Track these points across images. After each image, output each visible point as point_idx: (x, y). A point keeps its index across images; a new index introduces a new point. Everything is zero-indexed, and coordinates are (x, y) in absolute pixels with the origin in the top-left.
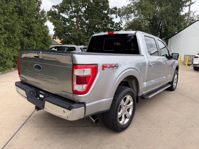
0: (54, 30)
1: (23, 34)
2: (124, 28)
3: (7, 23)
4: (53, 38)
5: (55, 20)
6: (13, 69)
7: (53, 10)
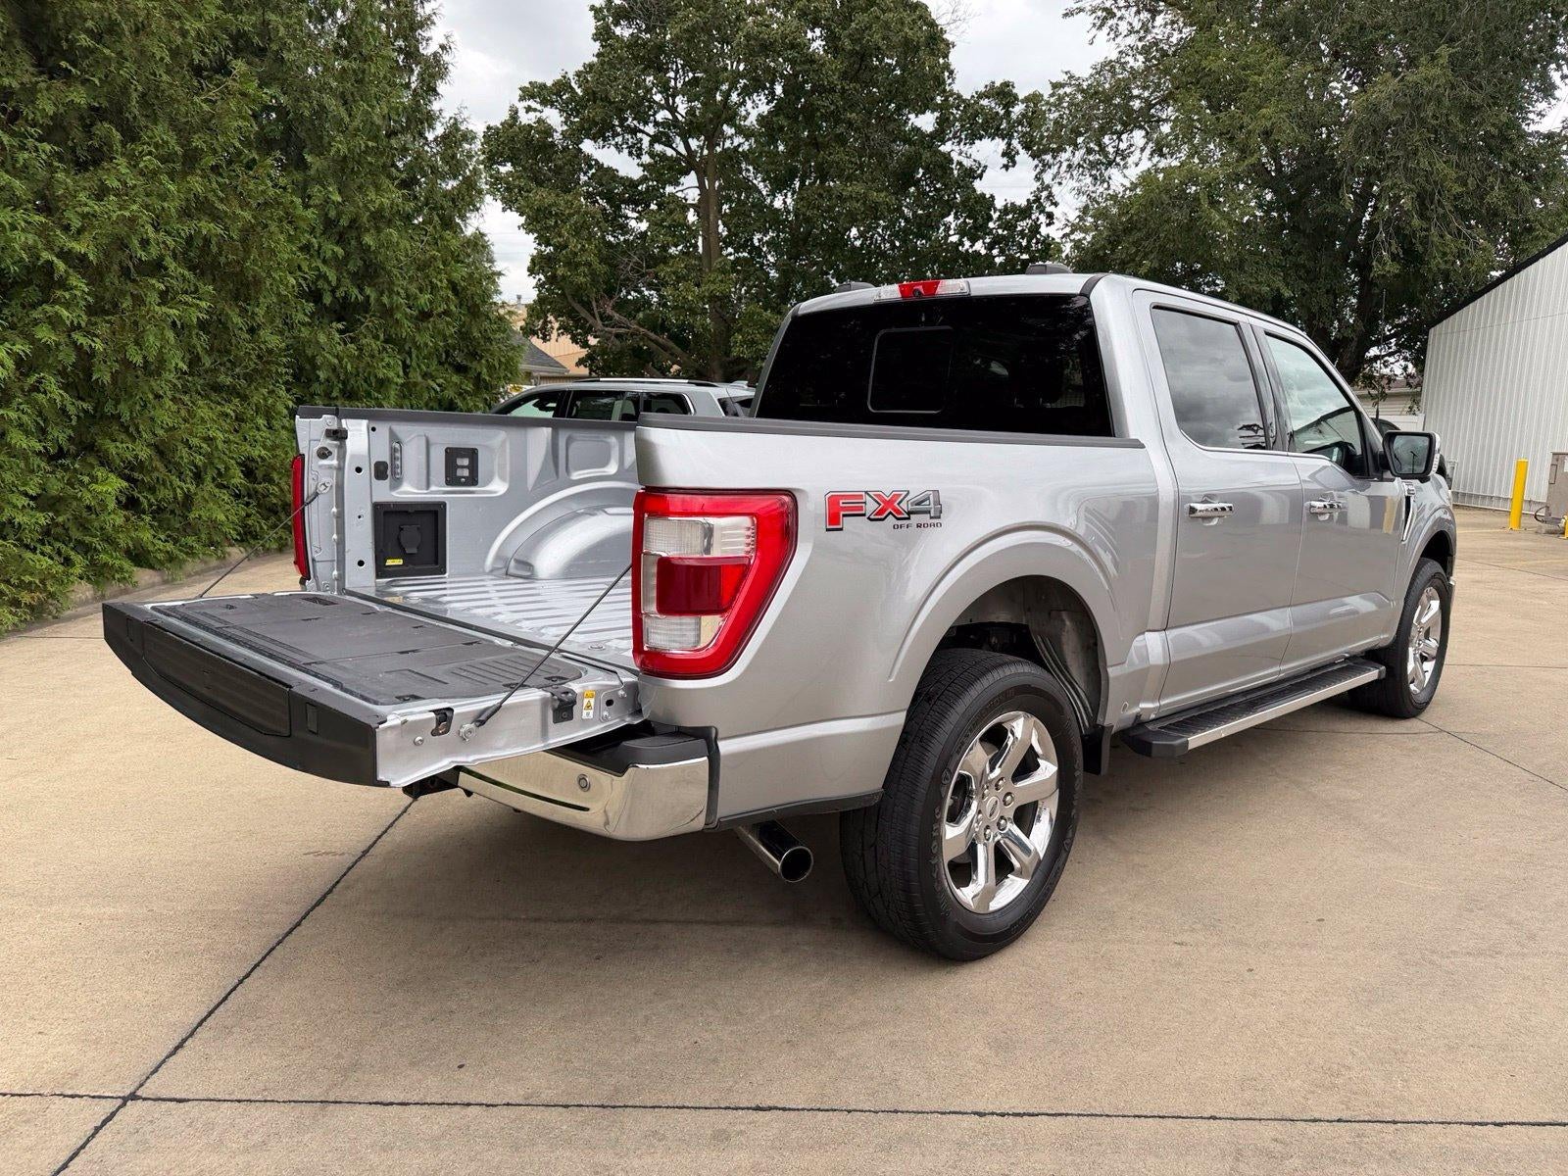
0: (531, 271)
1: (310, 307)
2: (1067, 248)
3: (207, 227)
4: (529, 331)
5: (542, 196)
6: (236, 552)
7: (526, 119)
